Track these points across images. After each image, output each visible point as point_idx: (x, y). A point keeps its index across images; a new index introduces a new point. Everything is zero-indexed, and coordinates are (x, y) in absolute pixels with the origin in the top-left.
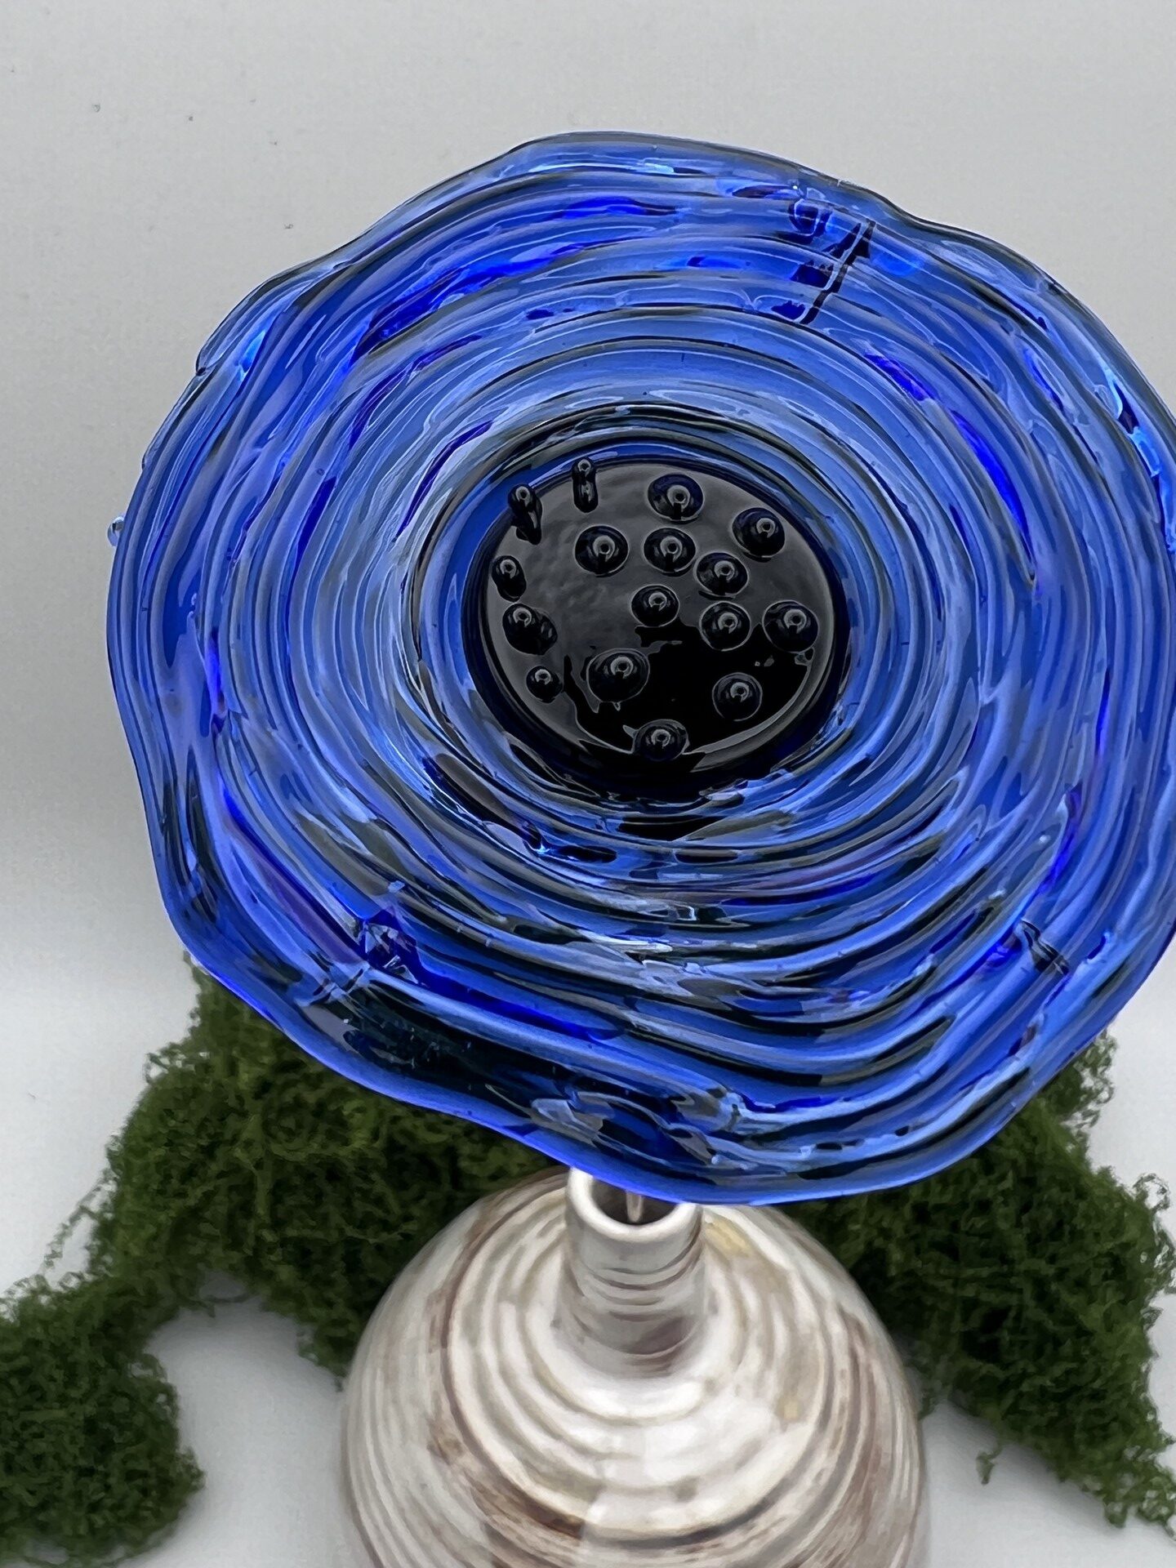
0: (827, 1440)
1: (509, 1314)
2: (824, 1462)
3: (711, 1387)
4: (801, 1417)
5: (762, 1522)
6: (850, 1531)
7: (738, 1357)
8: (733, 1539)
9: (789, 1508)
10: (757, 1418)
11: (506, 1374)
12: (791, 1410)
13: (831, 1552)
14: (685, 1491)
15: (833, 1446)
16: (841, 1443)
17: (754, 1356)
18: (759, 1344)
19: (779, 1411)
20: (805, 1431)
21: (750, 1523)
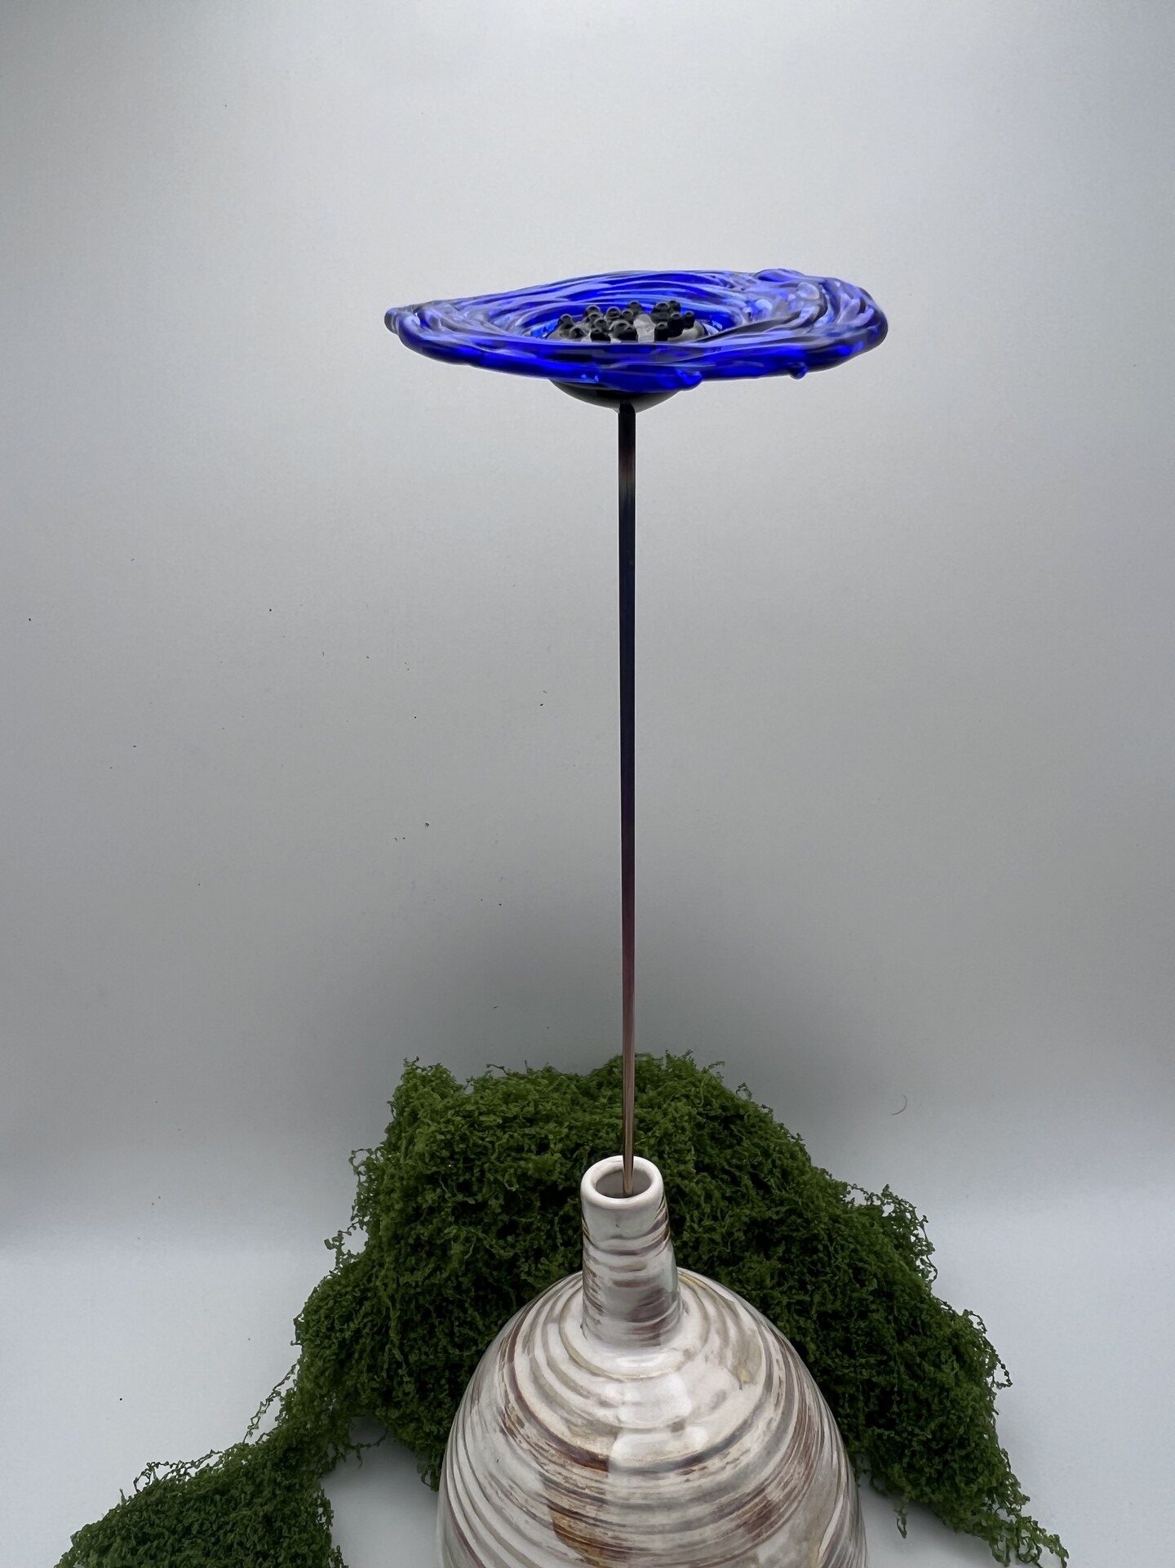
0: (772, 1400)
1: (552, 1329)
2: (771, 1414)
3: (689, 1355)
4: (752, 1380)
5: (734, 1451)
6: (797, 1470)
7: (705, 1339)
8: (714, 1463)
9: (753, 1442)
10: (721, 1379)
11: (551, 1364)
12: (744, 1376)
13: (787, 1484)
14: (678, 1427)
15: (777, 1404)
16: (782, 1404)
17: (715, 1341)
18: (718, 1333)
19: (735, 1373)
20: (758, 1389)
21: (725, 1451)
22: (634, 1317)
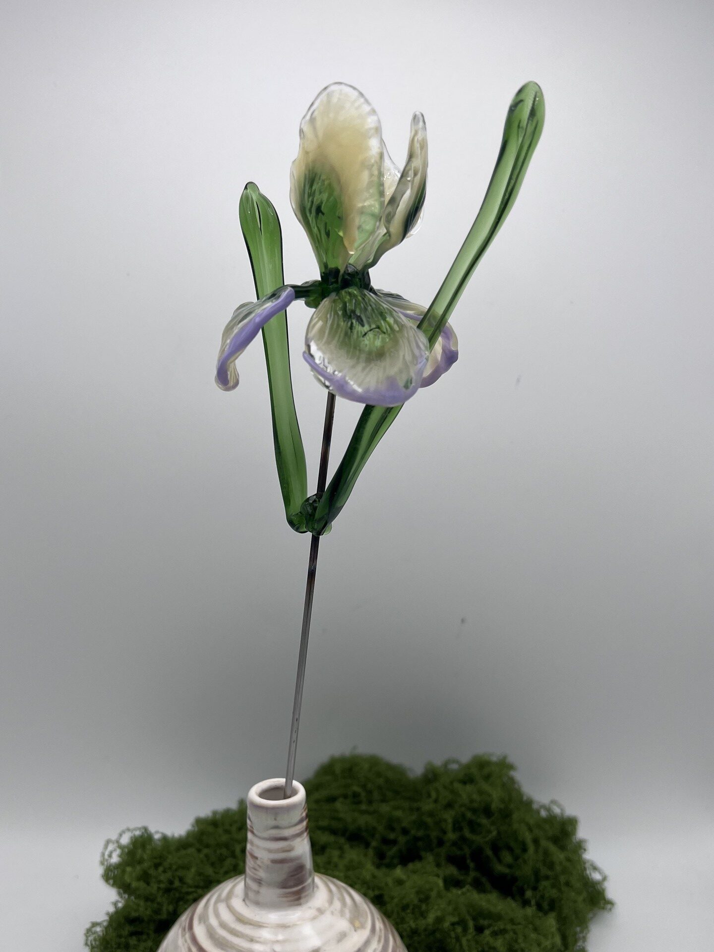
0: (376, 939)
2: (375, 946)
3: (321, 911)
4: (363, 926)
7: (331, 902)
10: (343, 924)
12: (357, 924)
15: (379, 941)
16: (382, 943)
17: (337, 904)
18: (339, 899)
19: (352, 922)
20: (365, 933)
22: (284, 885)
